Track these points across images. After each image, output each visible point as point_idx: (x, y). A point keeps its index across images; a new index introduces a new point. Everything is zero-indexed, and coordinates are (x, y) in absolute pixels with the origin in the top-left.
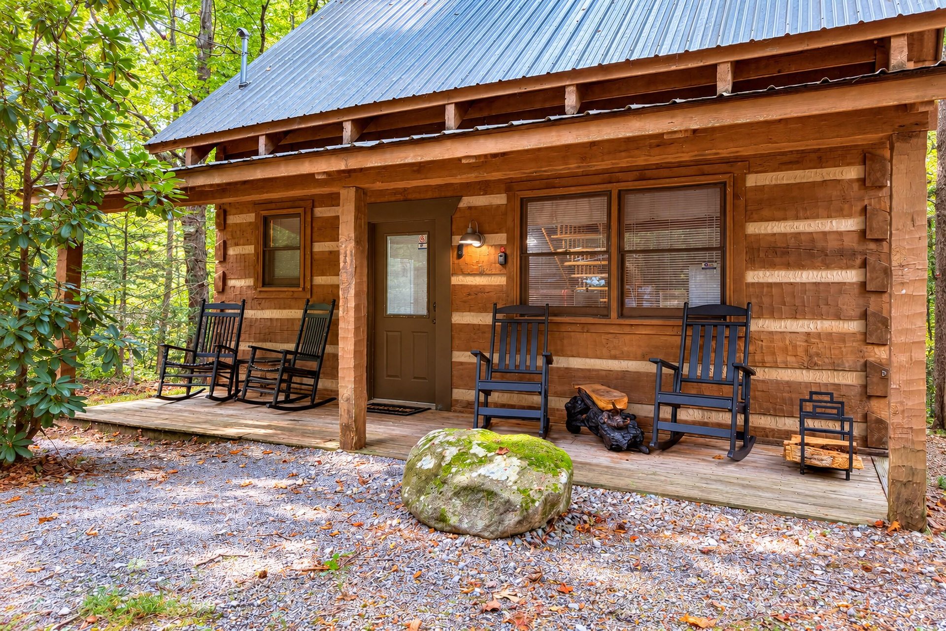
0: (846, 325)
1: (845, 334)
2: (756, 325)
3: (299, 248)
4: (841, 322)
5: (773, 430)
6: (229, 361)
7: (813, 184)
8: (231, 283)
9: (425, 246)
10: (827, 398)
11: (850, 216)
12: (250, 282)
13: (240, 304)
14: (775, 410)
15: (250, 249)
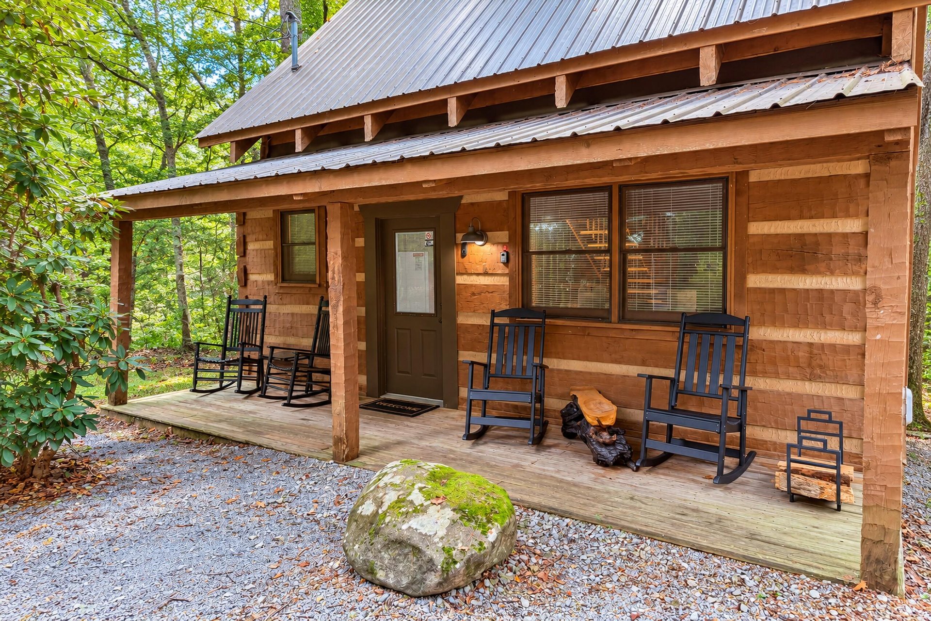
0: (850, 337)
1: (849, 346)
2: (757, 333)
3: (314, 244)
4: (846, 333)
5: (775, 443)
6: (255, 355)
7: (820, 179)
8: (252, 277)
9: (432, 243)
10: (826, 417)
11: (856, 216)
12: (270, 277)
13: (262, 300)
14: (776, 422)
15: (270, 244)
